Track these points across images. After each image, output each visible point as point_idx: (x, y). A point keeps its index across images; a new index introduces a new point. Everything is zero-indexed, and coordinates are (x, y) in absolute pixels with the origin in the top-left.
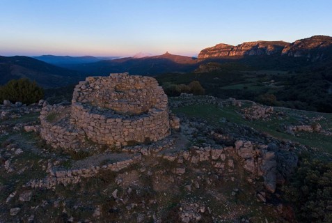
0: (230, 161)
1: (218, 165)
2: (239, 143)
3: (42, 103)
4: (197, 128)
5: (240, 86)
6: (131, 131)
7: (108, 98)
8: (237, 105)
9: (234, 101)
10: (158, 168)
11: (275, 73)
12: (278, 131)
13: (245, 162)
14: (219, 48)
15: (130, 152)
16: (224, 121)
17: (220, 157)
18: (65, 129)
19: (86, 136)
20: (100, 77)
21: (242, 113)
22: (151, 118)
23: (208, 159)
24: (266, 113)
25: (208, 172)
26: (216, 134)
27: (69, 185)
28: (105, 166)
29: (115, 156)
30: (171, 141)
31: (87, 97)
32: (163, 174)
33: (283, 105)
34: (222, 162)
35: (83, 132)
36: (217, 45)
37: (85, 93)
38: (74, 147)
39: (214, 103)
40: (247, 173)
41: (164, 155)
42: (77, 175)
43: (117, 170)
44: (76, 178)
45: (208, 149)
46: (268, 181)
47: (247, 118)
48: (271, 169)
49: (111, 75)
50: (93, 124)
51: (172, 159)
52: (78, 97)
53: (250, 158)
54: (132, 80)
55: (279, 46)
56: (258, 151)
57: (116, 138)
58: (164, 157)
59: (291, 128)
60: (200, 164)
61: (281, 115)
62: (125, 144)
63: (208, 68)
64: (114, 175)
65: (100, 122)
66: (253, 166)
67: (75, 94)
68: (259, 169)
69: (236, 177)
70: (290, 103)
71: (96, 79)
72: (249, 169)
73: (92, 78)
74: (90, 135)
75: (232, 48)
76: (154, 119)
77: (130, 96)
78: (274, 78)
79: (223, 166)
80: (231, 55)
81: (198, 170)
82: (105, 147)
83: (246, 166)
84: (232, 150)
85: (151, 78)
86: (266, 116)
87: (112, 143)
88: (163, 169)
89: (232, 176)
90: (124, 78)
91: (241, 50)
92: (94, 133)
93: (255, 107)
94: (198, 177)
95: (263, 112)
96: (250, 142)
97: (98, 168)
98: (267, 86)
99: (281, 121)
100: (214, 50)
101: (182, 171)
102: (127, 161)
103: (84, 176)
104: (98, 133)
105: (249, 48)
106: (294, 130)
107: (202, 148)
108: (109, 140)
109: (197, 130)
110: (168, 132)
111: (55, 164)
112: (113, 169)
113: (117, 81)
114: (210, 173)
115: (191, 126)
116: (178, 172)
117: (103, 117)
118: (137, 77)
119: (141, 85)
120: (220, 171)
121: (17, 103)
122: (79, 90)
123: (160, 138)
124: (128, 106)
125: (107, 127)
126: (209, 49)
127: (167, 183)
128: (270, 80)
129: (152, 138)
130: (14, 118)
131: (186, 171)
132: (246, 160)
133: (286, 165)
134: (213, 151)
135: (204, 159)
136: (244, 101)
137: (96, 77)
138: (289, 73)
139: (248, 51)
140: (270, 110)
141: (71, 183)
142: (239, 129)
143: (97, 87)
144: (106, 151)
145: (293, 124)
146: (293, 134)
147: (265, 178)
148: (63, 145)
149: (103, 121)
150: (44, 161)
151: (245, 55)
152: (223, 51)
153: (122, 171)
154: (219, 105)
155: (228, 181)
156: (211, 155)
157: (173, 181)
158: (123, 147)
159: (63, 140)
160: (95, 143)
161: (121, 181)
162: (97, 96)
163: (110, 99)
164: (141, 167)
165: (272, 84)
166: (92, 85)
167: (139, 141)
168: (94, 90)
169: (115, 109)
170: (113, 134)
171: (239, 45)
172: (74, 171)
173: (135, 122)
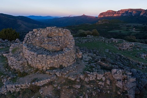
0: (108, 81)
1: (100, 83)
2: (114, 70)
3: (17, 40)
4: (92, 57)
5: (117, 31)
6: (52, 61)
7: (42, 41)
8: (115, 42)
9: (114, 40)
10: (65, 84)
11: (136, 25)
12: (136, 56)
13: (117, 82)
14: (109, 12)
15: (50, 74)
16: (107, 51)
17: (102, 78)
18: (16, 59)
19: (28, 63)
20: (41, 29)
21: (118, 46)
22: (64, 54)
23: (95, 79)
24: (130, 46)
25: (94, 87)
26: (101, 62)
27: (14, 93)
28: (34, 83)
29: (41, 76)
30: (75, 67)
31: (31, 40)
32: (67, 88)
33: (139, 42)
34: (103, 82)
35: (26, 61)
36: (108, 11)
37: (31, 38)
38: (20, 69)
39: (104, 41)
40: (118, 89)
41: (69, 76)
42: (18, 87)
43: (41, 85)
44: (17, 88)
45: (95, 73)
46: (130, 94)
47: (120, 49)
48: (132, 87)
49: (47, 28)
50: (31, 57)
51: (73, 79)
52: (27, 41)
53: (120, 80)
54: (57, 31)
55: (139, 11)
56: (125, 76)
57: (43, 65)
58: (69, 78)
59: (143, 55)
60: (90, 82)
61: (138, 47)
62: (48, 68)
63: (103, 22)
64: (39, 88)
65: (34, 56)
66: (122, 85)
67: (25, 39)
68: (125, 86)
69: (110, 91)
70: (142, 40)
71: (38, 30)
72: (119, 86)
73: (36, 30)
74: (30, 62)
75: (115, 12)
76: (65, 55)
77: (54, 40)
78: (135, 27)
79: (103, 84)
80: (114, 15)
81: (88, 86)
82: (37, 70)
83: (117, 84)
84: (109, 74)
85: (67, 30)
86: (130, 48)
87: (41, 68)
88: (67, 85)
89: (109, 90)
90: (53, 29)
91: (120, 13)
92: (31, 62)
93: (125, 43)
94: (88, 91)
95: (129, 46)
96: (120, 71)
97: (30, 84)
98: (131, 31)
99: (138, 51)
100: (106, 13)
101: (79, 87)
102: (46, 80)
103: (22, 88)
104: (33, 62)
105: (124, 12)
106: (145, 56)
107: (91, 73)
108: (39, 66)
109: (92, 59)
110: (74, 61)
111: (8, 79)
112: (39, 85)
113: (49, 31)
114: (95, 88)
115: (88, 56)
116: (76, 87)
117: (35, 54)
118: (60, 29)
119: (61, 34)
120: (102, 87)
121: (5, 40)
122: (28, 36)
123: (69, 65)
124: (52, 46)
125: (38, 59)
126: (104, 13)
127: (69, 94)
128: (133, 28)
129: (64, 65)
130: (1, 49)
131: (81, 86)
132: (117, 81)
133: (141, 82)
134: (98, 75)
135: (92, 79)
136: (119, 39)
137: (39, 29)
138: (143, 25)
139: (123, 14)
140: (133, 45)
141: (15, 91)
142: (116, 56)
143: (38, 35)
144: (37, 72)
145: (144, 53)
146: (144, 58)
147: (128, 92)
148: (15, 67)
149: (36, 56)
150: (4, 76)
151: (121, 16)
152: (111, 14)
153: (44, 86)
154: (106, 42)
155: (105, 93)
156: (97, 77)
157: (73, 93)
158: (47, 70)
159: (15, 65)
160: (32, 67)
161: (42, 92)
162: (37, 40)
163: (43, 41)
164: (55, 84)
165: (134, 30)
166: (35, 34)
167: (56, 67)
168: (36, 36)
169: (45, 48)
170: (41, 63)
171: (119, 11)
172: (16, 85)
173: (54, 57)
